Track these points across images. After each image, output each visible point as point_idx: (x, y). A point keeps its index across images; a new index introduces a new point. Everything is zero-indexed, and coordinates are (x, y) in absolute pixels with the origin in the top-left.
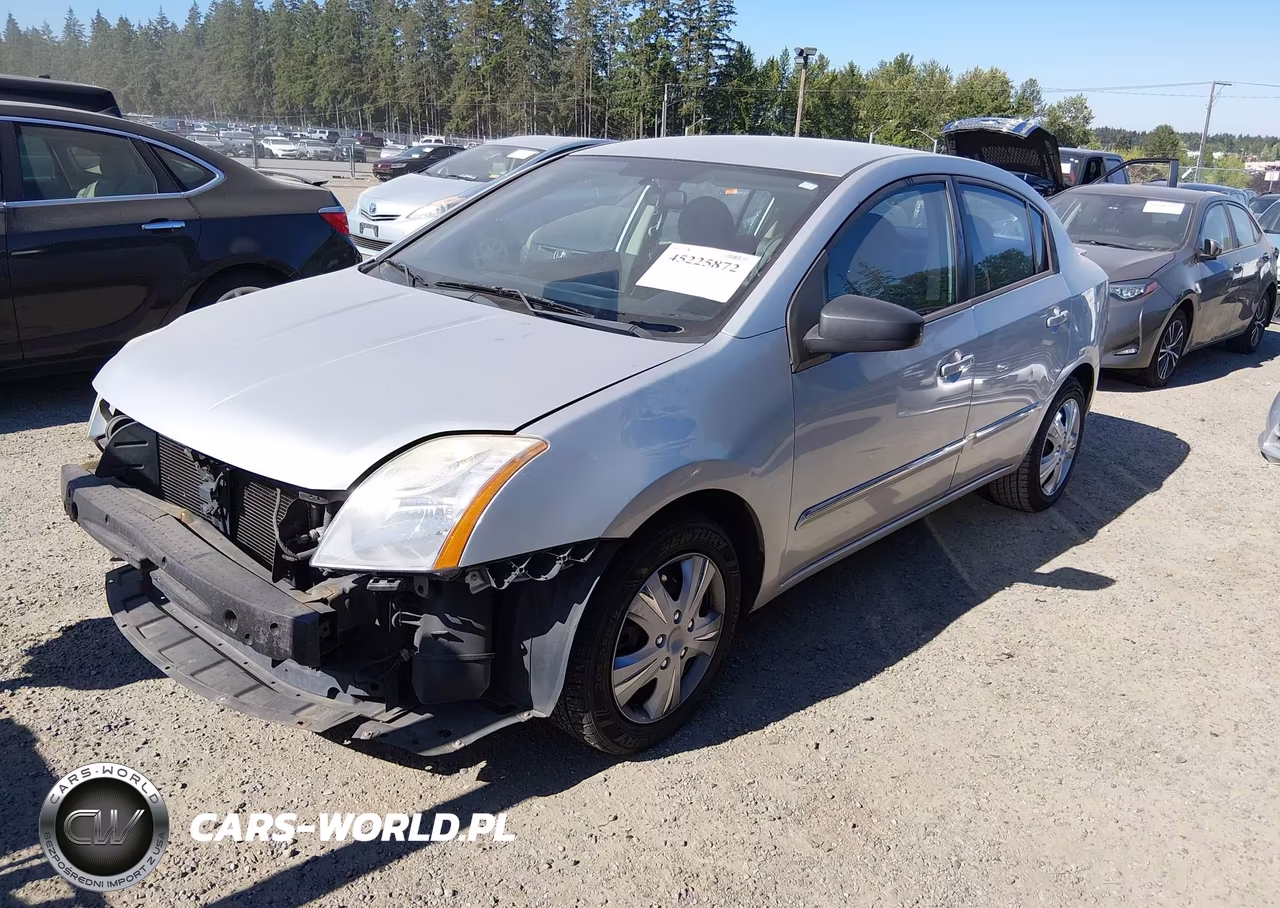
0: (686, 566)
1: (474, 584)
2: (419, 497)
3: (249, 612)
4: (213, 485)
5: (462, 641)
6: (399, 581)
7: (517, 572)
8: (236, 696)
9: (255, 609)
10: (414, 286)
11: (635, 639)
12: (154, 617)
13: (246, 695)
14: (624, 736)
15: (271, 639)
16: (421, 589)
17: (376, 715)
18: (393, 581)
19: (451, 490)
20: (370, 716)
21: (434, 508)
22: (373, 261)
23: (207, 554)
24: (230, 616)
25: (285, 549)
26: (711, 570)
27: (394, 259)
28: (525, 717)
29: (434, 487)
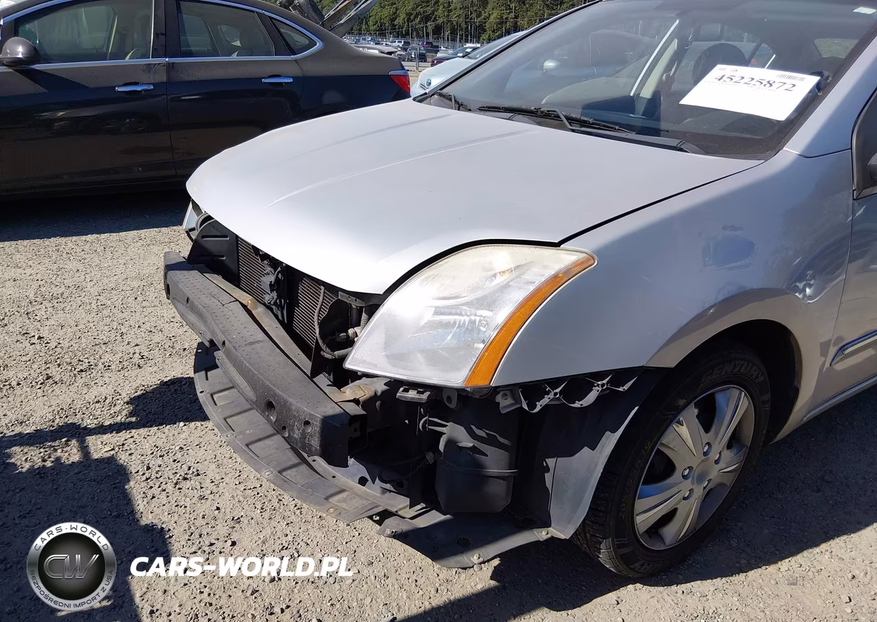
0: (720, 398)
1: (505, 403)
2: (456, 306)
3: (286, 405)
4: (272, 278)
5: (487, 456)
6: (428, 393)
7: (551, 396)
8: (280, 472)
9: (291, 404)
10: (459, 110)
11: (664, 469)
12: (227, 387)
13: (289, 472)
14: (641, 562)
15: (304, 435)
16: (449, 399)
17: (401, 509)
18: (422, 393)
19: (488, 302)
20: (394, 510)
21: (467, 319)
22: (426, 94)
23: (261, 341)
24: (270, 406)
25: (323, 347)
26: (745, 403)
27: (445, 91)
28: (542, 535)
29: (472, 297)
